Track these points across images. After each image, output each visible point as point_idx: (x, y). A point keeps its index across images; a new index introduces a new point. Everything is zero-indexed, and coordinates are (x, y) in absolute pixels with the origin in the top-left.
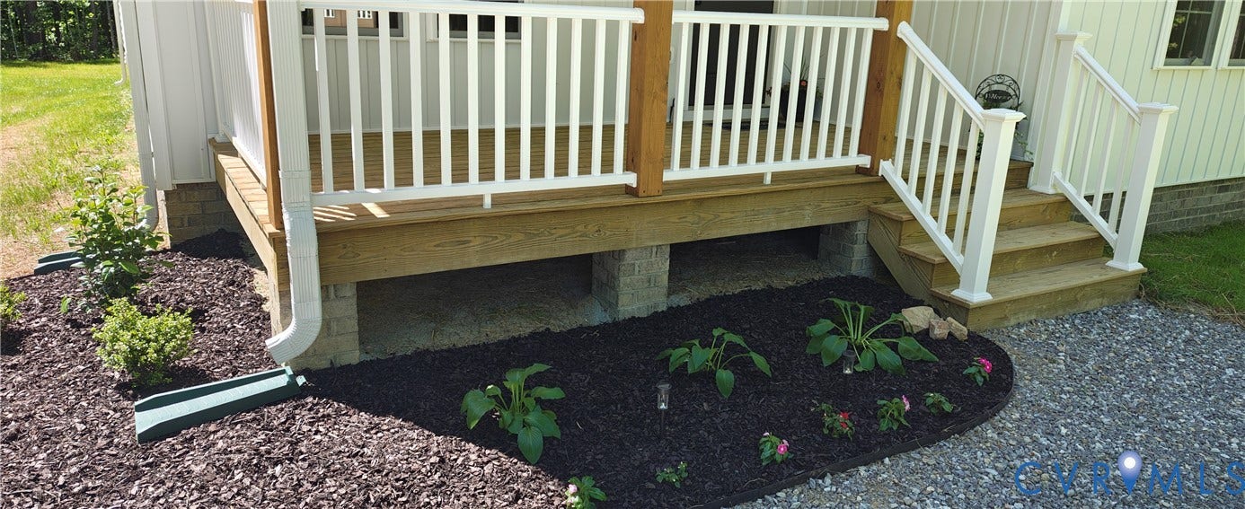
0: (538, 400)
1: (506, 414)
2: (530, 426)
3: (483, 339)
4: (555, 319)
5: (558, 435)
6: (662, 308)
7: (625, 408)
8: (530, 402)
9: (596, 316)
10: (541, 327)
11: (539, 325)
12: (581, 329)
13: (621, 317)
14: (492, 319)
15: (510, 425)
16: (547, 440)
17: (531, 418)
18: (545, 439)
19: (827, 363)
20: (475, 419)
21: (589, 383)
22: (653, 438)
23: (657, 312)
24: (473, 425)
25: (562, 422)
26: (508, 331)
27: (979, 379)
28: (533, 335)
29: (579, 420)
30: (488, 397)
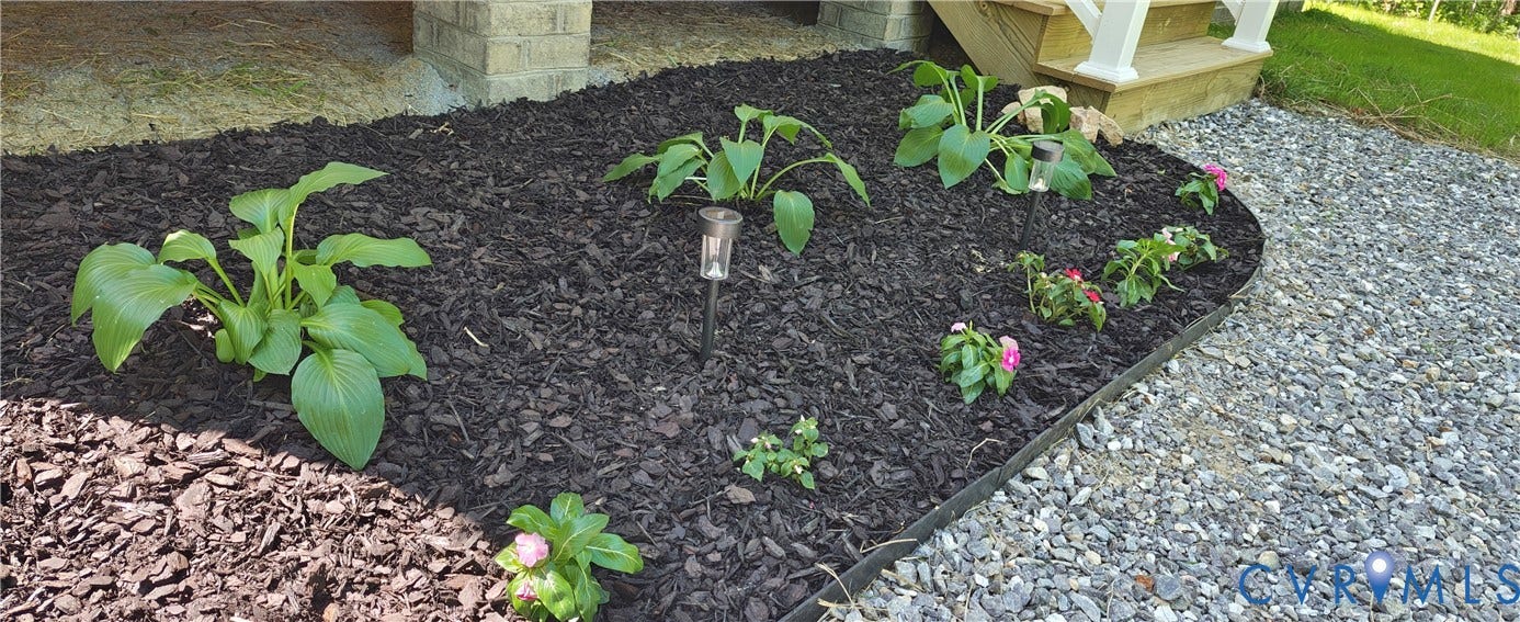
0: (344, 273)
1: (236, 314)
2: (327, 348)
3: (141, 134)
4: (333, 100)
5: (419, 368)
6: (576, 86)
7: (580, 285)
8: (317, 279)
9: (433, 96)
10: (303, 115)
11: (296, 110)
12: (405, 122)
13: (494, 98)
14: (163, 93)
15: (257, 349)
16: (394, 387)
17: (322, 327)
18: (384, 382)
19: (950, 179)
20: (125, 339)
21: (463, 232)
22: (684, 357)
23: (567, 93)
24: (119, 359)
25: (422, 332)
26: (213, 121)
27: (1208, 203)
28: (284, 129)
29: (467, 323)
30: (170, 263)
